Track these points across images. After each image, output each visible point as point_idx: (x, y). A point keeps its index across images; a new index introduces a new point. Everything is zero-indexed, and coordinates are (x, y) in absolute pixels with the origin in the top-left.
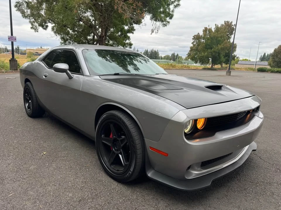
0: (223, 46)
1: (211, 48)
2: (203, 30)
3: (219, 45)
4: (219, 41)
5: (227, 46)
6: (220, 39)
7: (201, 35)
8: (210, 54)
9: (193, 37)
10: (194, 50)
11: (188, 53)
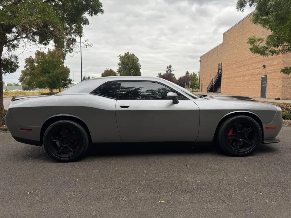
0: (61, 71)
1: (49, 73)
2: (36, 53)
3: (56, 69)
4: (56, 65)
5: (65, 71)
6: (56, 63)
7: (34, 58)
8: (49, 78)
9: (26, 60)
10: (29, 74)
11: (20, 78)
